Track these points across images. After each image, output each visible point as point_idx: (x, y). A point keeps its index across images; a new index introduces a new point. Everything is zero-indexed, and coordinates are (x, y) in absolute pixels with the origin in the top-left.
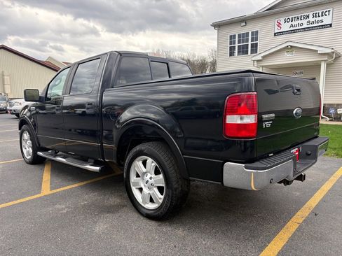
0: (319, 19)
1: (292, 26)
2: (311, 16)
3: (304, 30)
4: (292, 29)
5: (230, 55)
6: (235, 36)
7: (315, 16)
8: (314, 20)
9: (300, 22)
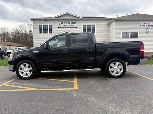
0: (73, 24)
1: (64, 25)
2: (70, 23)
3: (68, 27)
4: (64, 26)
5: (40, 33)
6: (42, 25)
7: (71, 23)
8: (71, 24)
9: (67, 24)
